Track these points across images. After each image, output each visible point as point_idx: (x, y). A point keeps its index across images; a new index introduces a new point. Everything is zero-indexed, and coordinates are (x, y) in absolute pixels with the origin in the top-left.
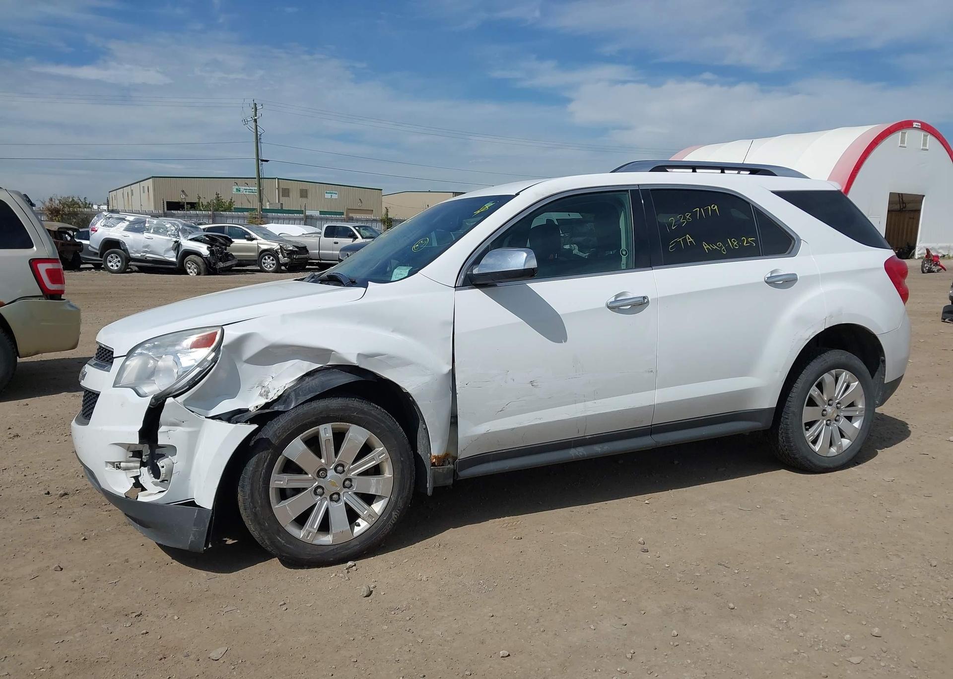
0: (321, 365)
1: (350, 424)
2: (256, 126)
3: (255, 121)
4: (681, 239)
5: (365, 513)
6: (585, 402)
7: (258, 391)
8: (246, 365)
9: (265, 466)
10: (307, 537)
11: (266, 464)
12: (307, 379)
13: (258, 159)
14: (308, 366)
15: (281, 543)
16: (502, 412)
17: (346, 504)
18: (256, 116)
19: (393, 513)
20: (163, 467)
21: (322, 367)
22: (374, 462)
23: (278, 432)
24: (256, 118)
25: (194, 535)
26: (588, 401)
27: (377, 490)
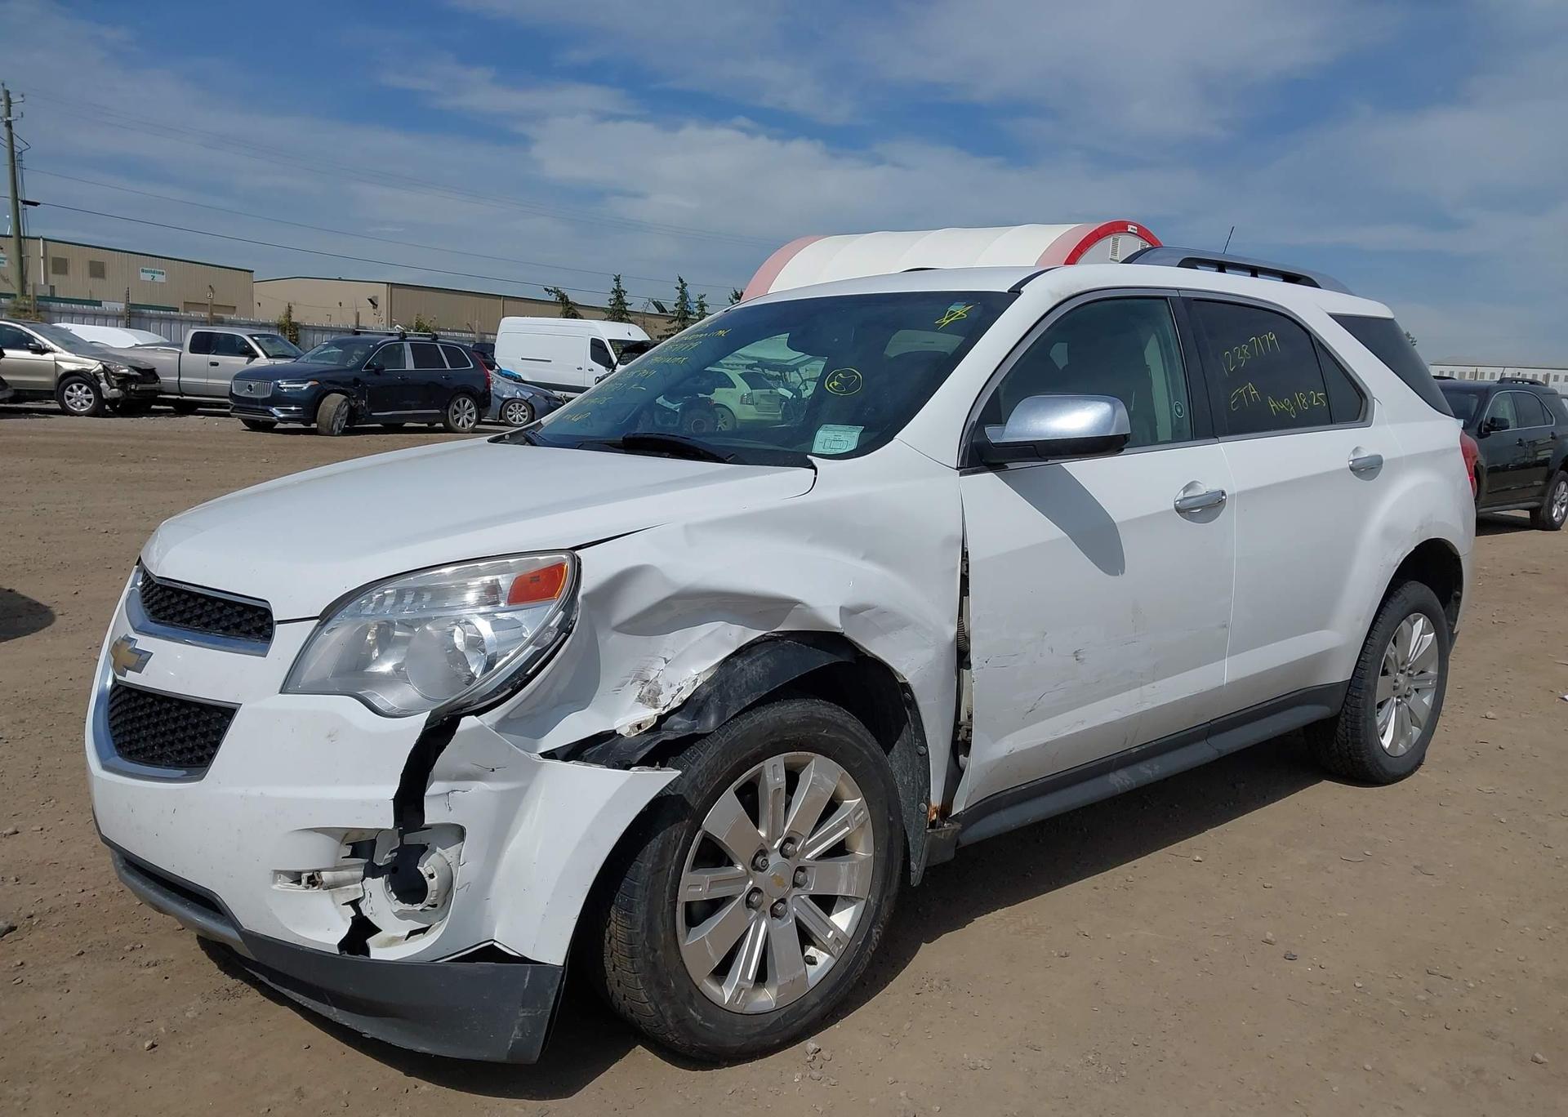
0: (765, 632)
1: (813, 754)
2: (11, 135)
3: (9, 124)
4: (1243, 390)
5: (829, 936)
6: (1141, 685)
7: (634, 691)
8: (615, 638)
9: (675, 858)
10: (736, 1001)
11: (677, 852)
12: (739, 663)
13: (16, 199)
14: (739, 635)
15: (694, 1019)
16: (1033, 714)
17: (797, 920)
18: (10, 116)
19: (874, 930)
20: (432, 876)
21: (764, 636)
22: (848, 828)
23: (699, 780)
24: (9, 119)
25: (521, 1028)
26: (1145, 684)
27: (849, 889)
